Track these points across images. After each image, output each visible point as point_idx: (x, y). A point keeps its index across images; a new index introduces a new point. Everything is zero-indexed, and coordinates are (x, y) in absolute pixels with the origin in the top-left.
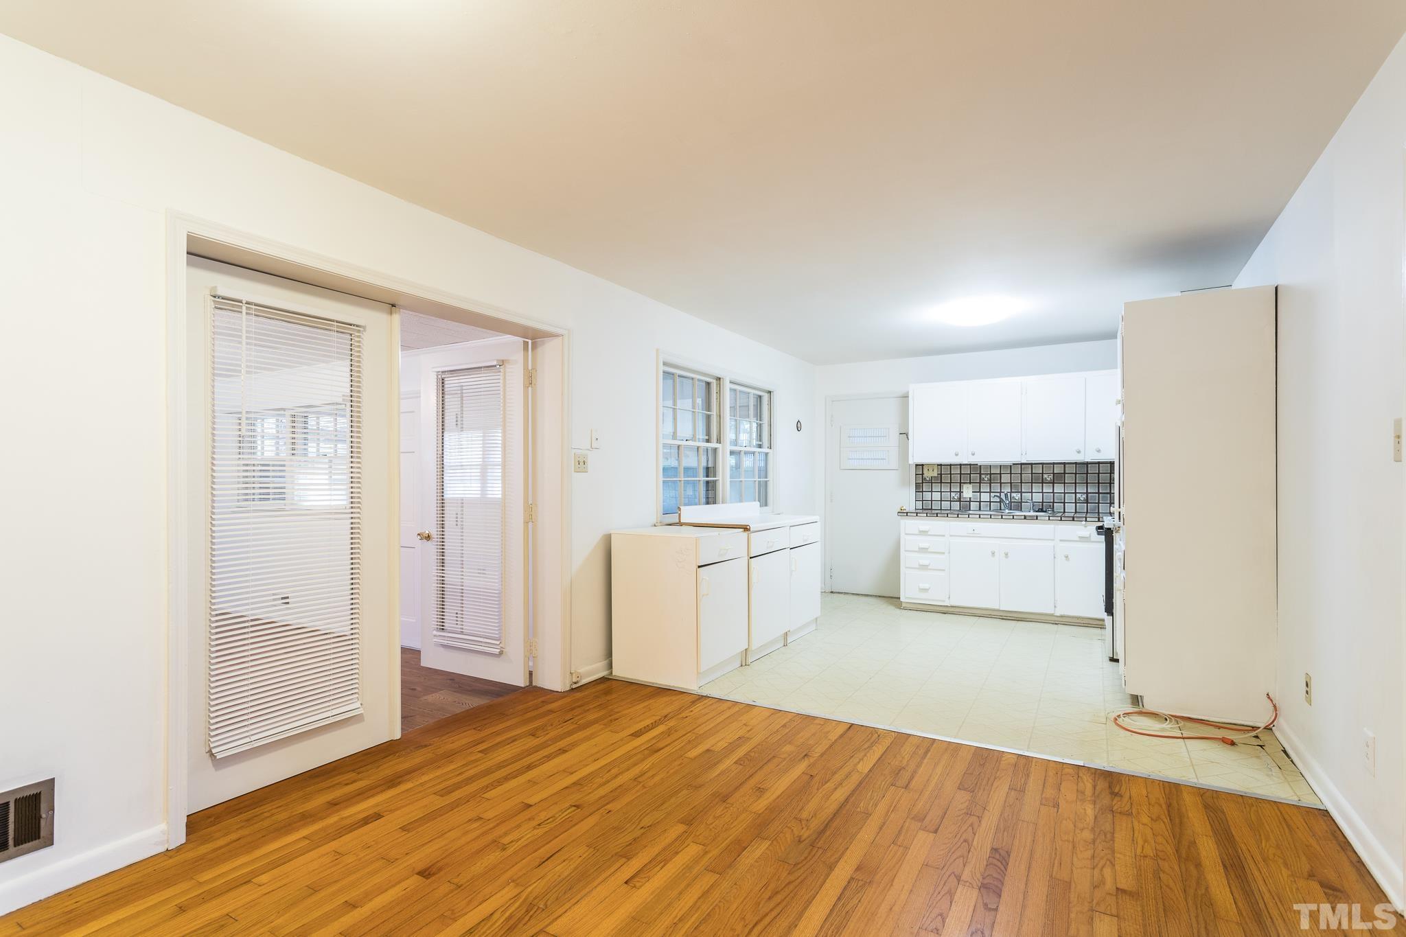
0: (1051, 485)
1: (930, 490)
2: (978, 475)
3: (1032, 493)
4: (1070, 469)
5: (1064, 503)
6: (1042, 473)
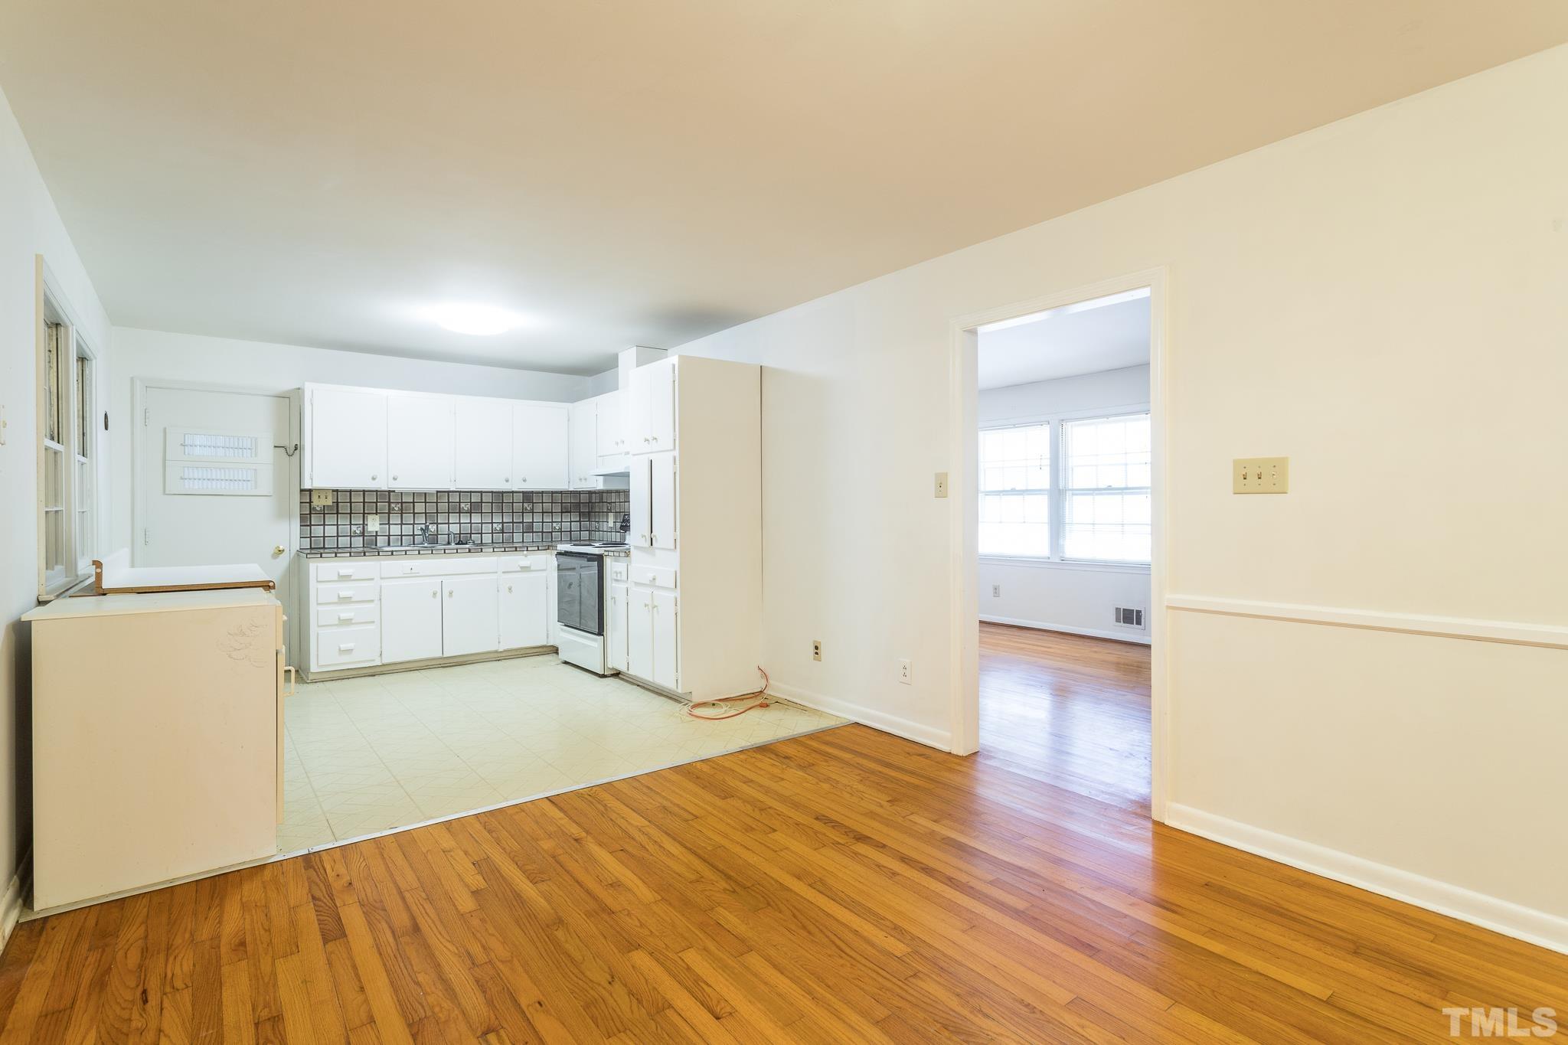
0: (469, 514)
1: (322, 523)
2: (387, 504)
3: (448, 523)
4: (487, 498)
5: (481, 534)
6: (460, 502)
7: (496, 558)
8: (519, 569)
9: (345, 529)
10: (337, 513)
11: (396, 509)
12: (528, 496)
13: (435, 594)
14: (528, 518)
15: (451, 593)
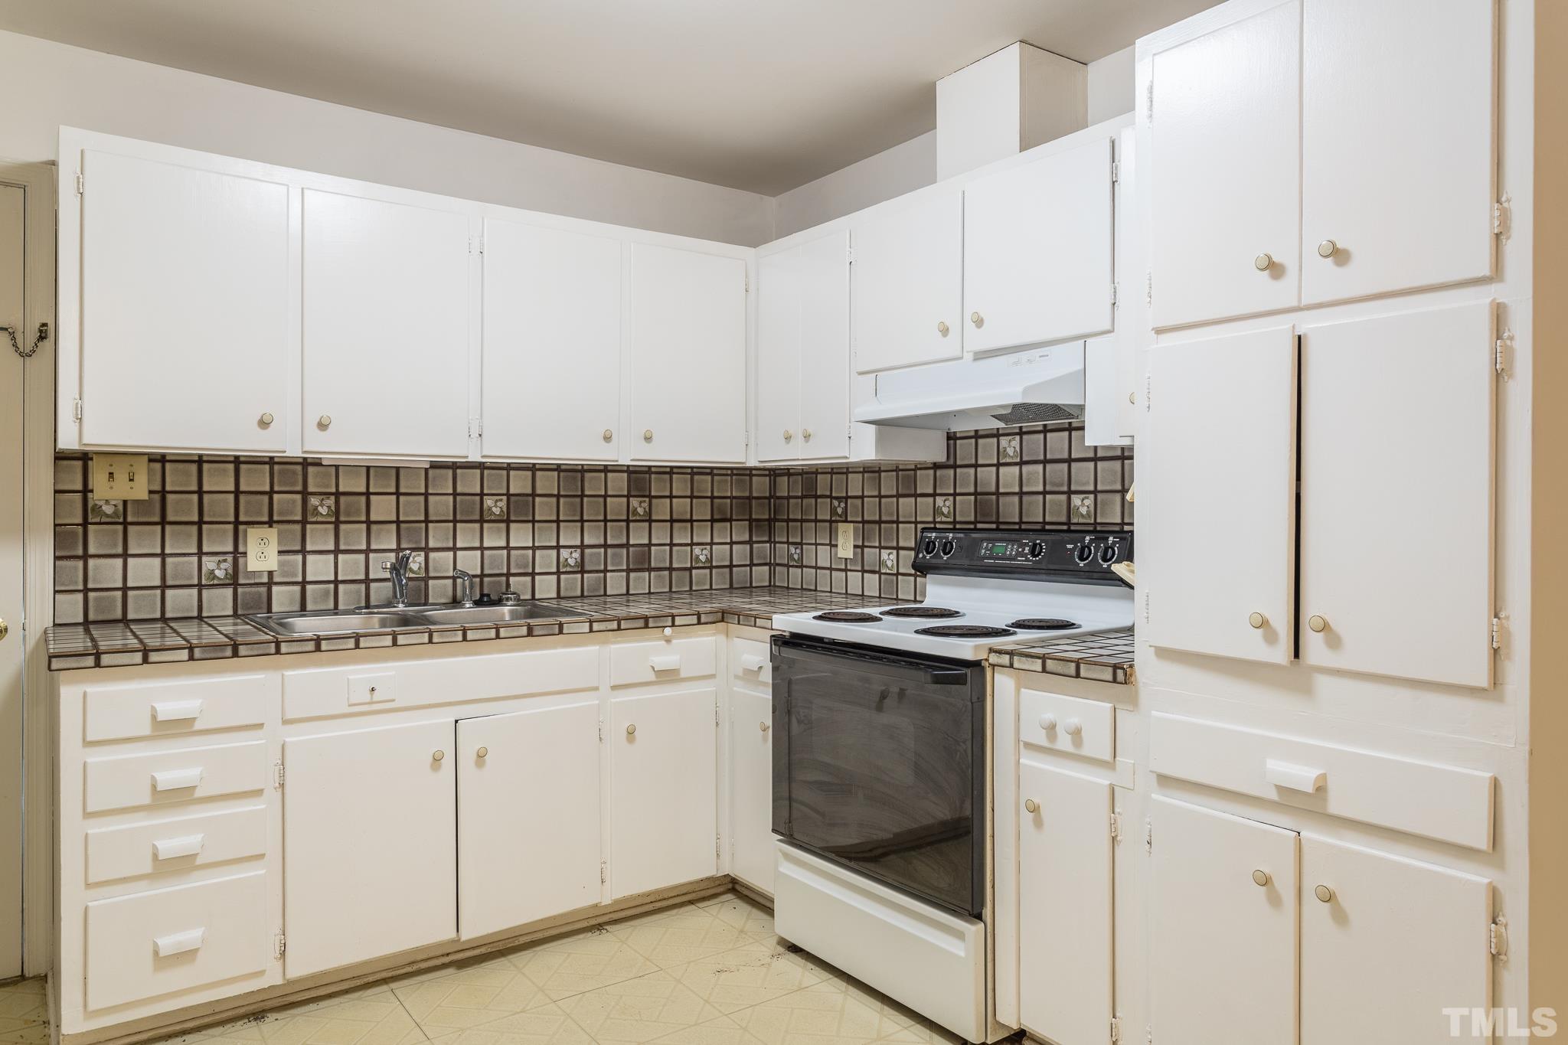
0: (503, 526)
1: (120, 550)
2: (299, 497)
3: (454, 549)
4: (547, 483)
5: (533, 574)
6: (482, 495)
7: (598, 647)
8: (652, 677)
9: (184, 567)
10: (163, 522)
11: (323, 510)
12: (640, 478)
13: (437, 760)
14: (638, 537)
15: (481, 757)
